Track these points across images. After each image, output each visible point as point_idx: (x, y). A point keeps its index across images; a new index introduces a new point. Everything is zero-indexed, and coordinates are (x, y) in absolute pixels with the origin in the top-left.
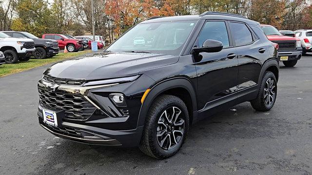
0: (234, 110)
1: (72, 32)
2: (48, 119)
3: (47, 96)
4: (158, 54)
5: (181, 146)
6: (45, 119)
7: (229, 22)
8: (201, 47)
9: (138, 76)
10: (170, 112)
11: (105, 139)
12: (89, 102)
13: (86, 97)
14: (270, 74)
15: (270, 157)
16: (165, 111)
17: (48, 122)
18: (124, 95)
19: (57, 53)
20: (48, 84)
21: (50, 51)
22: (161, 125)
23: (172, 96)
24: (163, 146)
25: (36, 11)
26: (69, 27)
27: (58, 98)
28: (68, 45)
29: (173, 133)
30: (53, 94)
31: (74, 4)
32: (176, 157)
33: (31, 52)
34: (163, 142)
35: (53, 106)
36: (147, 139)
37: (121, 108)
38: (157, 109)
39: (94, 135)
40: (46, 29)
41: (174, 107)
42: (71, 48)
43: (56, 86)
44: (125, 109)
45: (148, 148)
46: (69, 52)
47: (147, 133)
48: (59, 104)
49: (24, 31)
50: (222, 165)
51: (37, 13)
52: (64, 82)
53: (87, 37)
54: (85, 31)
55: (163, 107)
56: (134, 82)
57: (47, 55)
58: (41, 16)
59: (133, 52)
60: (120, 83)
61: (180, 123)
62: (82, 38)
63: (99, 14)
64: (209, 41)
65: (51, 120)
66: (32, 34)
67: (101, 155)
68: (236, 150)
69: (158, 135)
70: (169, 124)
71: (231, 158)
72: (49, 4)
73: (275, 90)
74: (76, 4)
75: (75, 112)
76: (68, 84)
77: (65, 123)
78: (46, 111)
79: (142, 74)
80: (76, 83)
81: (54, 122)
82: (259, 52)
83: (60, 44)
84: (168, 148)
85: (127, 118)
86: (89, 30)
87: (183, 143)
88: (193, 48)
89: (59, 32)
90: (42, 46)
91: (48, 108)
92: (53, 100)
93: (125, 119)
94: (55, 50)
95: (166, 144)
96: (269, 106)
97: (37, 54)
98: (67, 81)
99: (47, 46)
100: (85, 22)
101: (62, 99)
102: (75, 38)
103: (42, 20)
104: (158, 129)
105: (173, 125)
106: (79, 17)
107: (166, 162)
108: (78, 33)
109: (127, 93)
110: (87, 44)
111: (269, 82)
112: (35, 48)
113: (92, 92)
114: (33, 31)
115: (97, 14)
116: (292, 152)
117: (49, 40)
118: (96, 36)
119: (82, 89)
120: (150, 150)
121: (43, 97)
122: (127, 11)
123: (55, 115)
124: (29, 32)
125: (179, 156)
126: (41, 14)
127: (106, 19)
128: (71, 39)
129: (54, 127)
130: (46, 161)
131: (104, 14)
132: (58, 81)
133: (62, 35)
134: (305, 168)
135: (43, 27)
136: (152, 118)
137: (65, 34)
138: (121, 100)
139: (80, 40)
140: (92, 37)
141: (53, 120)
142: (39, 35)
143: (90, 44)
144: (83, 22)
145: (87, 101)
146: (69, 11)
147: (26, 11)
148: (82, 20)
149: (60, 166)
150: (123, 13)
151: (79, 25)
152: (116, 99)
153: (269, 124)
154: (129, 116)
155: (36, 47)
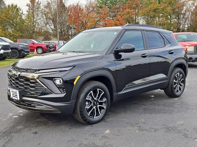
0: (153, 96)
1: (42, 38)
2: (13, 95)
3: (13, 80)
4: (89, 54)
5: (104, 117)
6: (12, 96)
7: (145, 31)
8: (120, 49)
9: (72, 67)
10: (95, 92)
11: (50, 108)
12: (40, 84)
13: (38, 80)
14: (179, 69)
15: (165, 125)
16: (92, 92)
17: (14, 98)
18: (63, 80)
19: (29, 54)
20: (14, 72)
21: (22, 52)
22: (89, 101)
23: (97, 82)
24: (90, 115)
25: (13, 21)
26: (39, 34)
27: (20, 81)
28: (37, 48)
29: (98, 107)
30: (17, 79)
31: (44, 15)
32: (99, 124)
33: (7, 53)
34: (90, 112)
35: (17, 87)
36: (79, 109)
37: (61, 88)
38: (86, 90)
39: (42, 106)
40: (21, 35)
41: (98, 89)
42: (40, 51)
43: (19, 73)
44: (63, 89)
45: (79, 115)
46: (38, 53)
47: (79, 105)
48: (21, 85)
49: (3, 37)
50: (129, 128)
51: (14, 22)
52: (25, 71)
53: (54, 42)
54: (52, 37)
55: (89, 88)
56: (69, 71)
57: (20, 55)
58: (17, 25)
59: (74, 52)
60: (60, 71)
61: (103, 100)
62: (49, 43)
63: (64, 23)
64: (126, 45)
65: (15, 96)
66: (9, 39)
67: (49, 122)
68: (143, 120)
69: (86, 108)
70: (95, 100)
71: (137, 125)
72: (24, 15)
73: (184, 82)
74: (45, 15)
75: (31, 90)
76: (27, 72)
77: (24, 98)
78: (12, 90)
79: (75, 66)
80: (32, 71)
81: (17, 97)
82: (169, 53)
83: (30, 47)
84: (94, 117)
85: (64, 95)
86: (55, 36)
87: (105, 114)
88: (114, 49)
89: (31, 38)
90: (16, 49)
91: (14, 88)
92: (17, 83)
93: (63, 95)
94: (26, 52)
95: (92, 114)
96: (178, 94)
97: (12, 55)
98: (27, 70)
99: (20, 48)
100: (52, 30)
101: (23, 82)
102: (43, 43)
103: (18, 28)
104: (87, 103)
105: (98, 102)
106: (48, 25)
107: (92, 126)
108: (47, 38)
109: (65, 79)
110: (53, 47)
111: (178, 76)
112: (10, 50)
113: (42, 77)
114: (10, 36)
115: (62, 24)
116: (182, 122)
117: (22, 44)
118: (60, 42)
119: (36, 75)
120: (80, 117)
121: (11, 81)
122: (87, 21)
123: (18, 92)
124: (7, 38)
125: (102, 123)
126: (17, 23)
127: (69, 28)
128: (40, 43)
129: (17, 100)
130: (12, 125)
131: (68, 24)
132: (21, 70)
133: (32, 40)
134: (186, 132)
135: (18, 34)
136: (82, 96)
137: (36, 39)
138: (61, 83)
139: (47, 44)
140: (56, 42)
141: (16, 96)
142: (15, 39)
143: (55, 47)
144: (51, 30)
145: (38, 83)
146: (39, 21)
147: (5, 20)
148: (50, 28)
149: (20, 127)
150: (83, 22)
151: (47, 32)
152: (58, 82)
153: (174, 105)
154: (65, 93)
155: (12, 49)
